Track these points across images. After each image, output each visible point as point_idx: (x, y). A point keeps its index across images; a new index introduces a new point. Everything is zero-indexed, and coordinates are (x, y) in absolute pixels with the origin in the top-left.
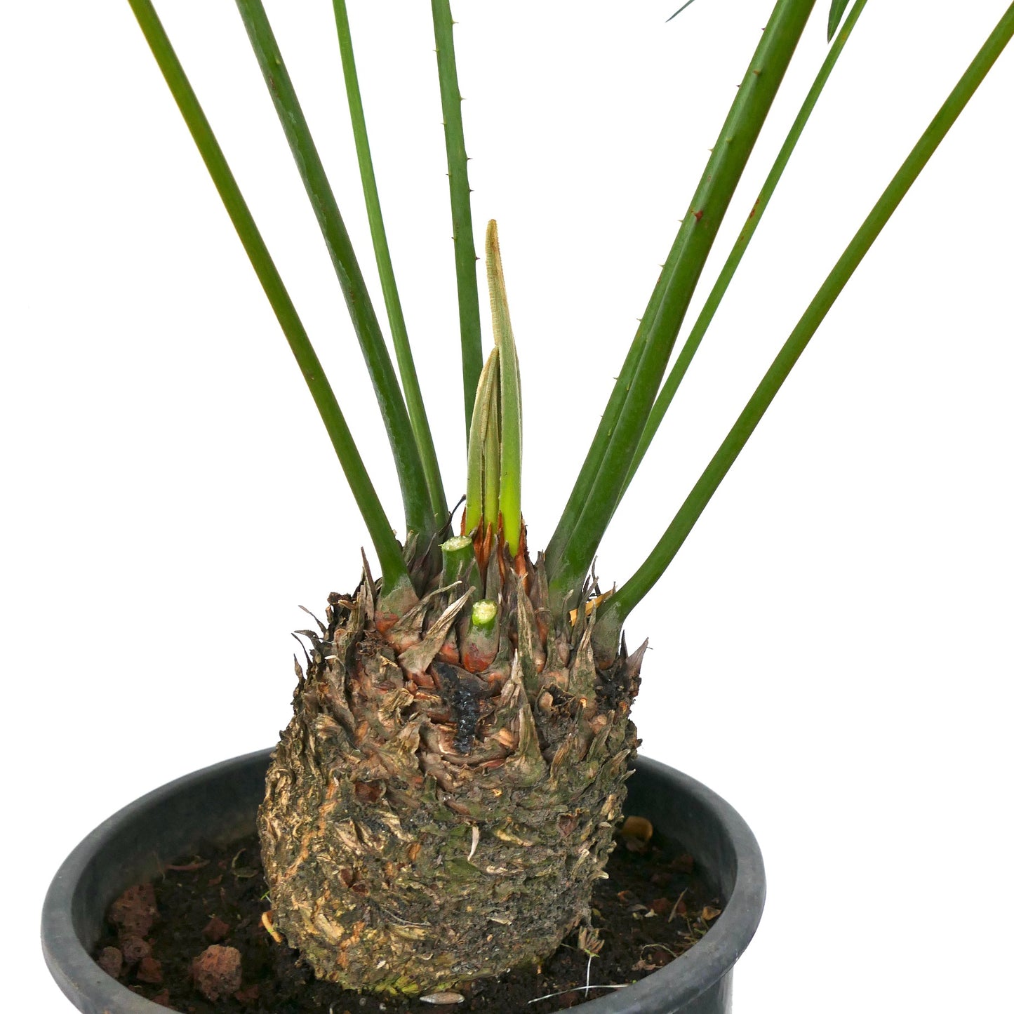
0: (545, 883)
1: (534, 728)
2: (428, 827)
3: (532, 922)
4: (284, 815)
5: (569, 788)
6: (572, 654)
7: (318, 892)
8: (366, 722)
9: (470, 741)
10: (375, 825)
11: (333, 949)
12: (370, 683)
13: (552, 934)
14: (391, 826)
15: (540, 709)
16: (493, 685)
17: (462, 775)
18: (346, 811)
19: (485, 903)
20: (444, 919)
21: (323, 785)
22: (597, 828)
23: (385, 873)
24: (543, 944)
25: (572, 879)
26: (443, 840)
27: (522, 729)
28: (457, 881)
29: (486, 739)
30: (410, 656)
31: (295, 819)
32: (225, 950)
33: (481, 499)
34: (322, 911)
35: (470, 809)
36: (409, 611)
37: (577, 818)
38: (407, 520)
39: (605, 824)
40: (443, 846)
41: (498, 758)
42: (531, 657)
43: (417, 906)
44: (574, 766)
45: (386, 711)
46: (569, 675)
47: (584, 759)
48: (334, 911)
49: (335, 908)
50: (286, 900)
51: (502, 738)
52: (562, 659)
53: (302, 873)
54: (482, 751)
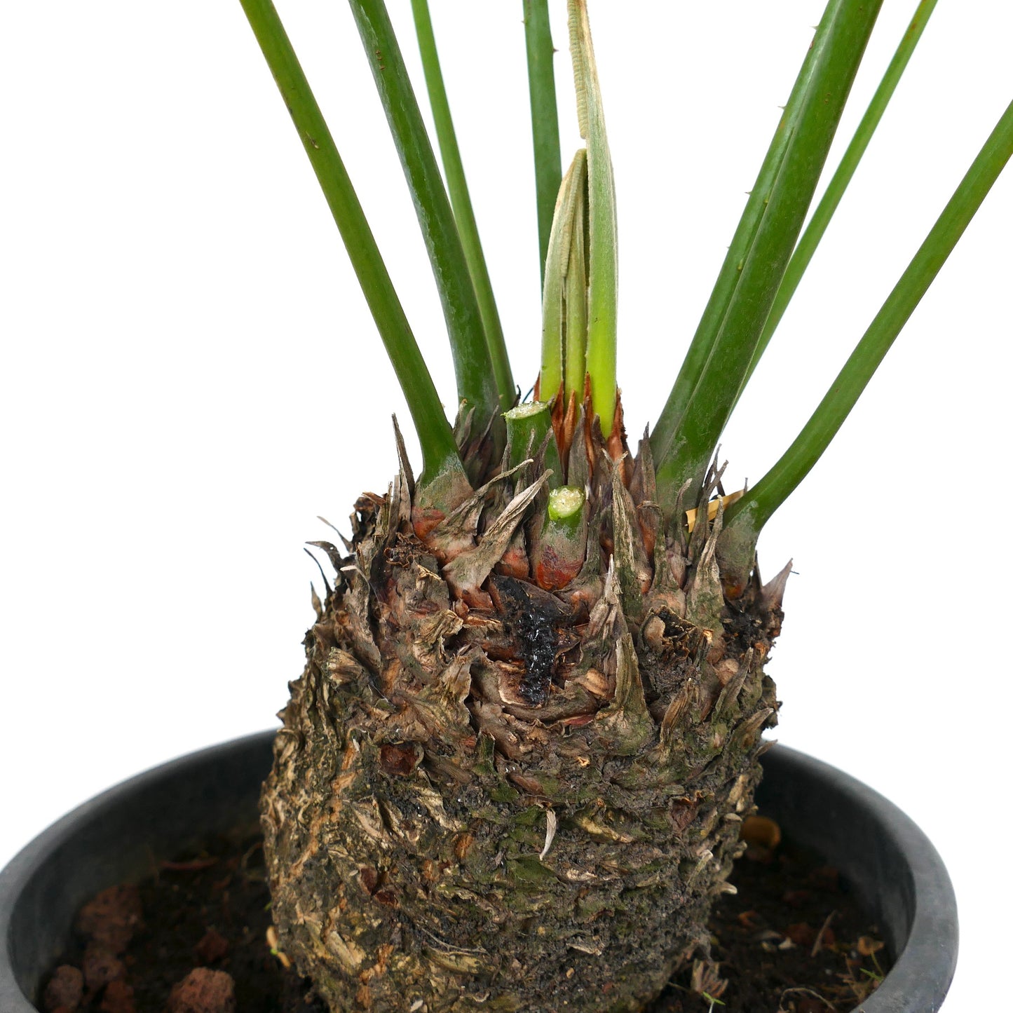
0: (650, 897)
1: (638, 670)
2: (483, 811)
3: (630, 952)
4: (289, 793)
5: (687, 761)
6: (689, 571)
7: (331, 901)
8: (398, 661)
9: (544, 686)
10: (409, 806)
11: (352, 981)
12: (403, 605)
13: (658, 969)
14: (430, 808)
15: (646, 641)
16: (577, 607)
17: (533, 736)
18: (368, 786)
19: (564, 922)
20: (505, 944)
21: (337, 750)
22: (721, 822)
23: (423, 877)
24: (644, 982)
25: (688, 893)
26: (505, 829)
27: (620, 669)
28: (524, 889)
29: (567, 683)
30: (461, 566)
31: (302, 799)
32: (214, 976)
33: (561, 358)
34: (336, 928)
35: (544, 785)
36: (459, 505)
37: (697, 804)
38: (459, 390)
39: (732, 816)
40: (505, 838)
41: (584, 714)
42: (633, 569)
43: (467, 925)
44: (694, 729)
45: (424, 643)
46: (686, 600)
47: (708, 719)
48: (353, 928)
49: (353, 923)
50: (289, 912)
51: (590, 683)
52: (675, 577)
53: (310, 874)
54: (563, 700)
